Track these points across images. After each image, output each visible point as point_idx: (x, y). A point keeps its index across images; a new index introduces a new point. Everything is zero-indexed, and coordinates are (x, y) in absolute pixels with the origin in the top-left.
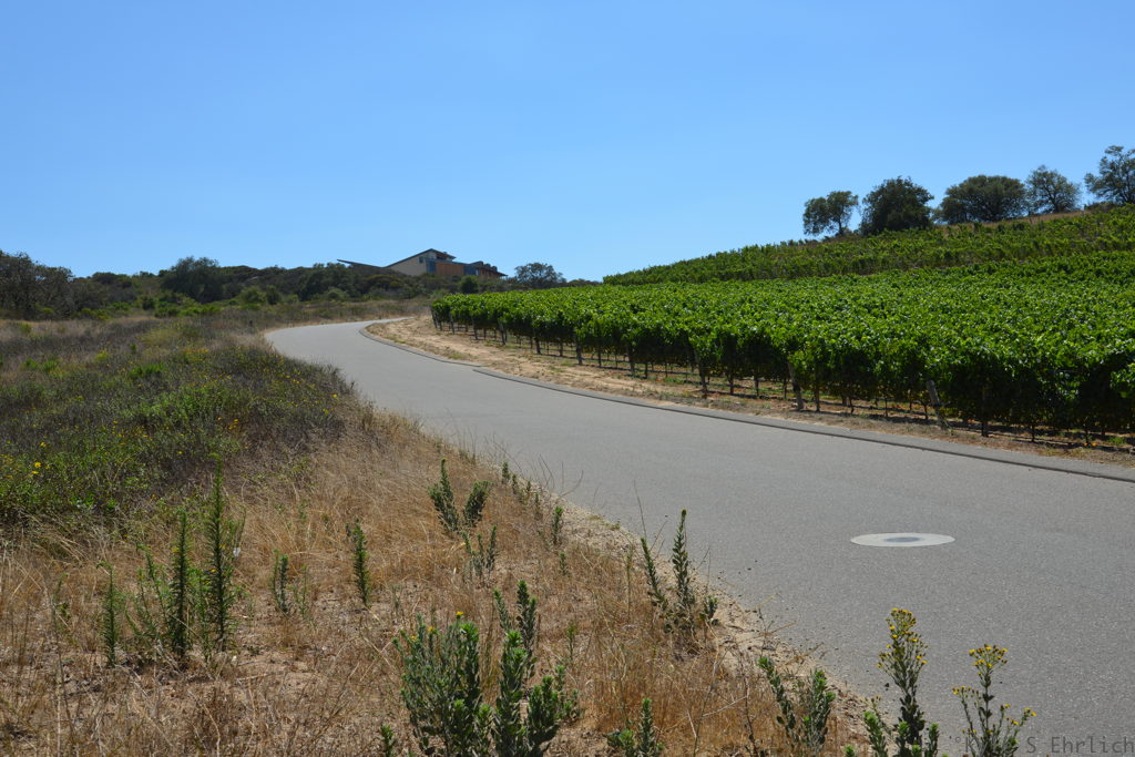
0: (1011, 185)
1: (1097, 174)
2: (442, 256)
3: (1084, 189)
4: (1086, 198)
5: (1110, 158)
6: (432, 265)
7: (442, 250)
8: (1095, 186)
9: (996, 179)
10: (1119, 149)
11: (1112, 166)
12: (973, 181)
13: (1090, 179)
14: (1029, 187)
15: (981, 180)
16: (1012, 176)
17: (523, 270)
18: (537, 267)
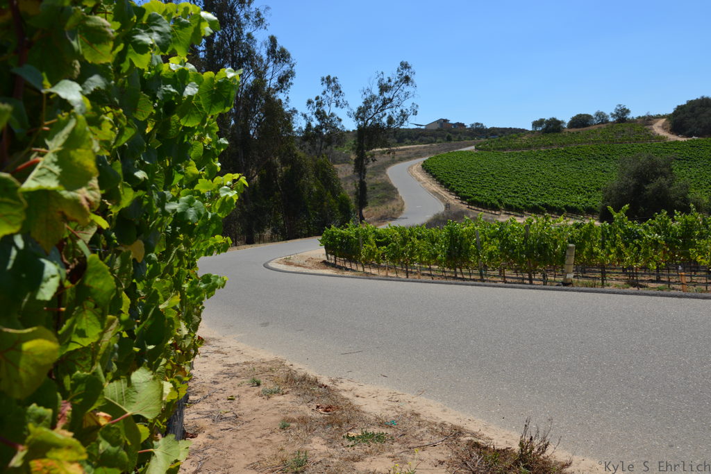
0: (589, 116)
1: (615, 113)
2: (445, 121)
3: (610, 116)
4: (611, 120)
5: (618, 108)
6: (441, 124)
7: (444, 118)
8: (613, 116)
9: (584, 115)
10: (620, 105)
11: (618, 110)
12: (578, 115)
13: (612, 114)
14: (594, 117)
15: (580, 116)
16: (589, 114)
17: (473, 125)
18: (477, 124)
